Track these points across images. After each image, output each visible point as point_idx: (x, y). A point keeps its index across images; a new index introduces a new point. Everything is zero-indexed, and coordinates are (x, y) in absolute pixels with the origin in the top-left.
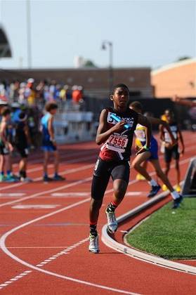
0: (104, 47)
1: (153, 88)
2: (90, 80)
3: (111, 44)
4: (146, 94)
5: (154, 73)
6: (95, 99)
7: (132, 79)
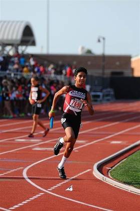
0: (99, 41)
1: (132, 70)
2: (89, 63)
3: (104, 39)
4: (127, 73)
5: (133, 60)
6: (92, 76)
7: (118, 63)
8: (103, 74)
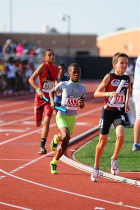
0: (64, 19)
2: (54, 42)
3: (69, 17)
5: (99, 39)
7: (83, 42)
8: (68, 53)
